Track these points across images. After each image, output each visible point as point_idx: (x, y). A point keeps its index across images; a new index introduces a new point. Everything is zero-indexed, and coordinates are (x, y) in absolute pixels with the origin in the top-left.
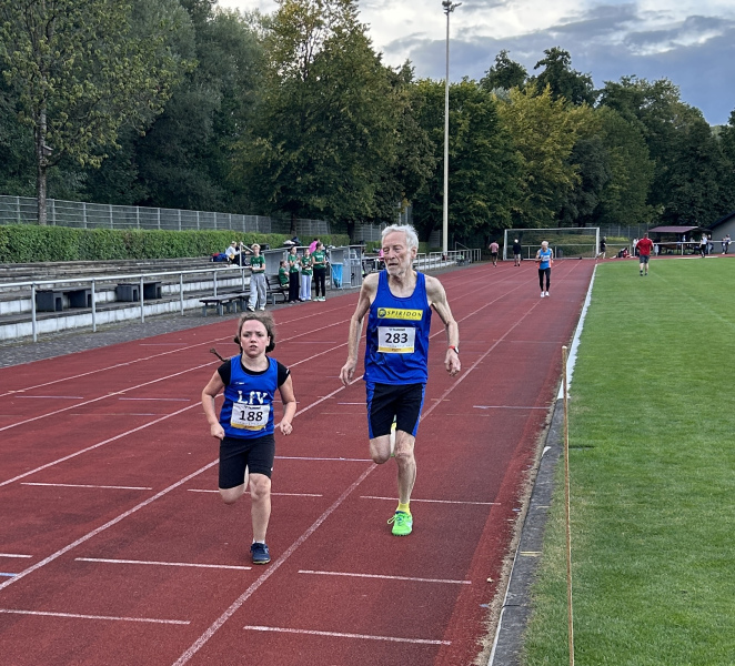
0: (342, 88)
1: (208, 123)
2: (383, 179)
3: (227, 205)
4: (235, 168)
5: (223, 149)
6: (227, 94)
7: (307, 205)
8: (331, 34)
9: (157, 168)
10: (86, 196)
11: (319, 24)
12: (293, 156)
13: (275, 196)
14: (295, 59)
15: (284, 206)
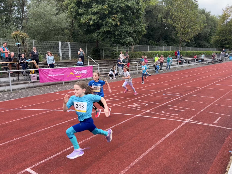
1: (208, 34)
3: (211, 46)
4: (212, 41)
5: (210, 38)
6: (211, 29)
9: (198, 41)
10: (186, 46)
11: (230, 16)
12: (223, 38)
13: (219, 45)
14: (225, 22)
15: (221, 47)
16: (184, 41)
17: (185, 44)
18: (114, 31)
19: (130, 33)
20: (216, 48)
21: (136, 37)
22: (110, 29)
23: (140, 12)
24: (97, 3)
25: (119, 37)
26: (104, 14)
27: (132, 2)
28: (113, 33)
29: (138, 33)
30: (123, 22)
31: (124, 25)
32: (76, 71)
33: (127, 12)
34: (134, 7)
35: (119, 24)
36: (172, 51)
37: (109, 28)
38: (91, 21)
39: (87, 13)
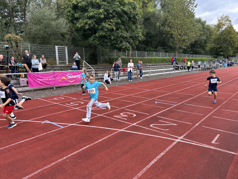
0: (228, 35)
1: (203, 42)
2: (234, 49)
3: (206, 54)
4: (207, 49)
5: (206, 45)
6: (207, 37)
7: (220, 54)
8: (227, 27)
9: (195, 49)
10: (183, 53)
11: (224, 25)
12: (218, 46)
13: (214, 52)
14: (220, 31)
15: (216, 54)
16: (180, 48)
17: (181, 51)
18: (110, 36)
19: (127, 38)
20: (211, 55)
21: (132, 43)
22: (106, 33)
23: (137, 17)
24: (93, 8)
25: (115, 42)
26: (100, 18)
27: (128, 7)
28: (109, 37)
29: (134, 38)
30: (119, 27)
31: (120, 30)
32: (68, 75)
33: (123, 17)
34: (131, 12)
35: (115, 29)
36: (169, 58)
37: (104, 33)
38: (87, 25)
39: (83, 17)
